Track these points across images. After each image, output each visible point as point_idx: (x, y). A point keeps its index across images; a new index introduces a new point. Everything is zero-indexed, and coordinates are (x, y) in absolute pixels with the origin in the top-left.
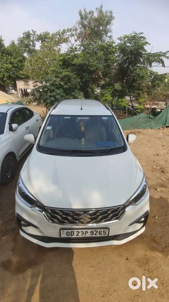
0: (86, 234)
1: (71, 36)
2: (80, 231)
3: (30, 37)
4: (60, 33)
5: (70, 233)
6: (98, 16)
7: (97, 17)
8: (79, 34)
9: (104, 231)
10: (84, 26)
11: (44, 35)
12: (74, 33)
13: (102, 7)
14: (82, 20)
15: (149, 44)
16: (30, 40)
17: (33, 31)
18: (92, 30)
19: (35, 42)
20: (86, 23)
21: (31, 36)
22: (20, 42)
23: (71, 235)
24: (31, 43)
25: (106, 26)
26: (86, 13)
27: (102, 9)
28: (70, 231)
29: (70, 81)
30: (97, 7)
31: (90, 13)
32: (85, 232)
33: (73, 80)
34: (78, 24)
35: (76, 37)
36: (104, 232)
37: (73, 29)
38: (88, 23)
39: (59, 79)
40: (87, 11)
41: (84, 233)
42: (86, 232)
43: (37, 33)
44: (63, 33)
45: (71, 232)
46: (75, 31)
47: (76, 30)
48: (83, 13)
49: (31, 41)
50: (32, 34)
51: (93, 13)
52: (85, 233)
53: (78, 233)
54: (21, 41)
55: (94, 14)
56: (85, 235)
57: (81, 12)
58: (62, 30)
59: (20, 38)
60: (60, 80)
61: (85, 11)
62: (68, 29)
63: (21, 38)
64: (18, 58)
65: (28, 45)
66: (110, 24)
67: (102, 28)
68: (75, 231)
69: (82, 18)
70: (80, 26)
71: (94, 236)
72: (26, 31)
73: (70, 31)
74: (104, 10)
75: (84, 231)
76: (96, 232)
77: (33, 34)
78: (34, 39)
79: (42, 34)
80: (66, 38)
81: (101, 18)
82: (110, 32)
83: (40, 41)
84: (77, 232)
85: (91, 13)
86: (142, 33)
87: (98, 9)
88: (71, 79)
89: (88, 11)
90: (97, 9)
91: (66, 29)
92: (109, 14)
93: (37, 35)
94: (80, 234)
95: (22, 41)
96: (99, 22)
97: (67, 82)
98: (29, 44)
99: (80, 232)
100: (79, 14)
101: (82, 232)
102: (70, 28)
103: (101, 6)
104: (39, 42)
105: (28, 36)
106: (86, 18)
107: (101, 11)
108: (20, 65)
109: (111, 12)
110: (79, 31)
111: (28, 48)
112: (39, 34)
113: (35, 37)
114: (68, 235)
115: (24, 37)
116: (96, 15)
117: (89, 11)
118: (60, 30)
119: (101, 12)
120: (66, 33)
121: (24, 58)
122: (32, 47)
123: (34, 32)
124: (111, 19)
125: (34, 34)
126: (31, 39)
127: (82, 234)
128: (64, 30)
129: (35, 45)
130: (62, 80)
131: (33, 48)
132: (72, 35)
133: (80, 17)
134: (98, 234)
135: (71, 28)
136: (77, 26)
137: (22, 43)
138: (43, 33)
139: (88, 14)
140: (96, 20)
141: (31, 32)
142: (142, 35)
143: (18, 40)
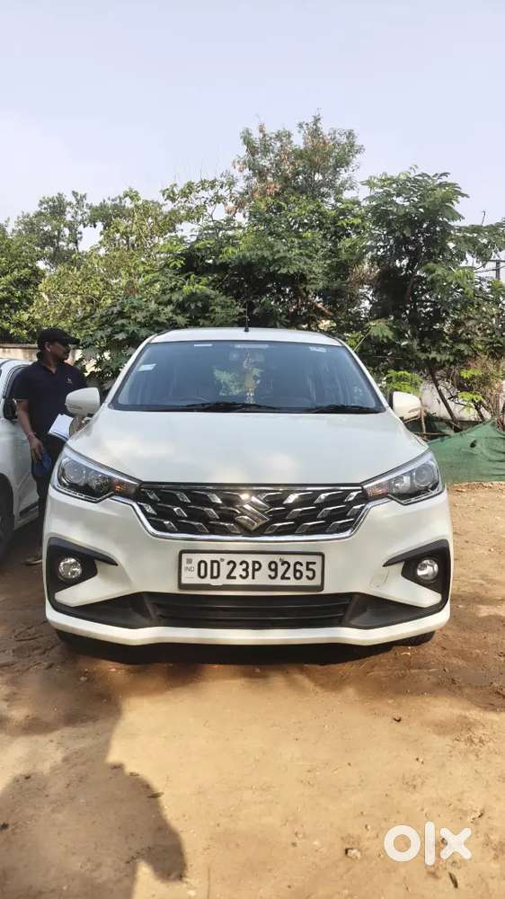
0: (256, 573)
1: (215, 203)
2: (238, 558)
3: (63, 212)
4: (176, 192)
5: (209, 566)
6: (305, 143)
7: (302, 147)
8: (242, 195)
9: (308, 564)
10: (260, 173)
11: (115, 205)
12: (224, 192)
13: (317, 120)
14: (253, 155)
15: (463, 195)
16: (62, 220)
17: (75, 194)
18: (286, 182)
19: (81, 228)
20: (265, 162)
21: (68, 209)
22: (24, 229)
23: (212, 577)
24: (66, 231)
25: (336, 173)
26: (264, 135)
27: (318, 125)
28: (208, 558)
29: (207, 315)
30: (302, 121)
31: (278, 137)
32: (254, 563)
33: (218, 309)
34: (238, 167)
35: (231, 205)
36: (308, 569)
37: (223, 183)
38: (271, 164)
39: (170, 308)
40: (267, 131)
41: (250, 570)
42: (257, 566)
43: (88, 201)
44: (185, 194)
45: (212, 562)
46: (227, 187)
47: (231, 184)
48: (256, 136)
49: (65, 226)
50: (70, 204)
51: (290, 136)
52: (254, 570)
53: (232, 565)
54: (30, 225)
55: (292, 138)
56: (253, 578)
57: (250, 134)
58: (181, 185)
59: (28, 215)
60: (173, 312)
61: (261, 131)
62: (203, 182)
63: (31, 215)
64: (15, 273)
65: (52, 238)
66: (348, 164)
67: (321, 178)
68: (222, 560)
69: (252, 150)
70: (247, 172)
71: (278, 582)
72: (53, 194)
73: (212, 187)
74: (325, 128)
75: (250, 559)
76: (286, 565)
77: (75, 202)
78: (79, 218)
79: (109, 203)
80: (194, 206)
81: (315, 150)
82: (352, 188)
83: (100, 225)
84: (229, 563)
85: (283, 136)
86: (445, 174)
87: (305, 126)
88: (211, 308)
89: (271, 130)
90: (301, 126)
91: (196, 181)
92: (344, 140)
93: (90, 207)
94: (239, 571)
95: (32, 224)
96: (310, 160)
97: (197, 318)
98: (56, 233)
99: (238, 562)
100: (242, 141)
101: (244, 566)
102: (211, 179)
103: (315, 117)
104: (95, 226)
105: (56, 209)
106: (266, 150)
107: (317, 130)
108: (18, 294)
109: (350, 135)
110: (240, 186)
111: (53, 245)
112: (96, 204)
113: (80, 212)
114: (202, 573)
115: (40, 214)
116: (299, 141)
117: (276, 132)
118: (175, 185)
119: (315, 133)
120: (198, 192)
121: (37, 274)
122: (68, 245)
123: (80, 199)
124: (349, 151)
125: (78, 203)
126: (68, 218)
127: (244, 574)
128: (190, 186)
129: (79, 236)
130: (179, 311)
131: (71, 246)
132: (218, 199)
133: (245, 147)
134: (290, 574)
135: (213, 179)
136: (236, 173)
137: (32, 231)
138: (113, 200)
139: (271, 138)
140: (300, 155)
141: (69, 198)
142: (444, 179)
143: (19, 223)
